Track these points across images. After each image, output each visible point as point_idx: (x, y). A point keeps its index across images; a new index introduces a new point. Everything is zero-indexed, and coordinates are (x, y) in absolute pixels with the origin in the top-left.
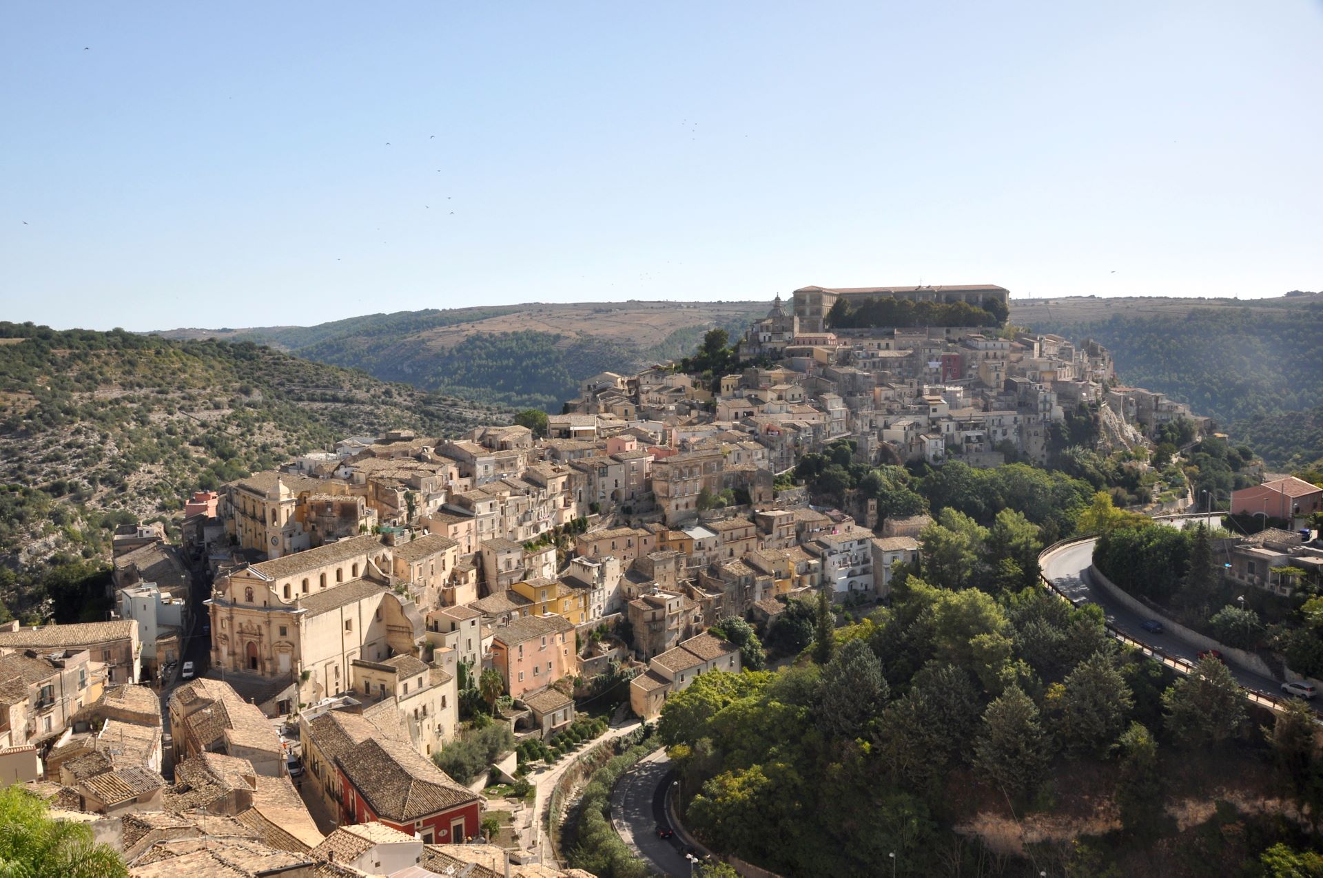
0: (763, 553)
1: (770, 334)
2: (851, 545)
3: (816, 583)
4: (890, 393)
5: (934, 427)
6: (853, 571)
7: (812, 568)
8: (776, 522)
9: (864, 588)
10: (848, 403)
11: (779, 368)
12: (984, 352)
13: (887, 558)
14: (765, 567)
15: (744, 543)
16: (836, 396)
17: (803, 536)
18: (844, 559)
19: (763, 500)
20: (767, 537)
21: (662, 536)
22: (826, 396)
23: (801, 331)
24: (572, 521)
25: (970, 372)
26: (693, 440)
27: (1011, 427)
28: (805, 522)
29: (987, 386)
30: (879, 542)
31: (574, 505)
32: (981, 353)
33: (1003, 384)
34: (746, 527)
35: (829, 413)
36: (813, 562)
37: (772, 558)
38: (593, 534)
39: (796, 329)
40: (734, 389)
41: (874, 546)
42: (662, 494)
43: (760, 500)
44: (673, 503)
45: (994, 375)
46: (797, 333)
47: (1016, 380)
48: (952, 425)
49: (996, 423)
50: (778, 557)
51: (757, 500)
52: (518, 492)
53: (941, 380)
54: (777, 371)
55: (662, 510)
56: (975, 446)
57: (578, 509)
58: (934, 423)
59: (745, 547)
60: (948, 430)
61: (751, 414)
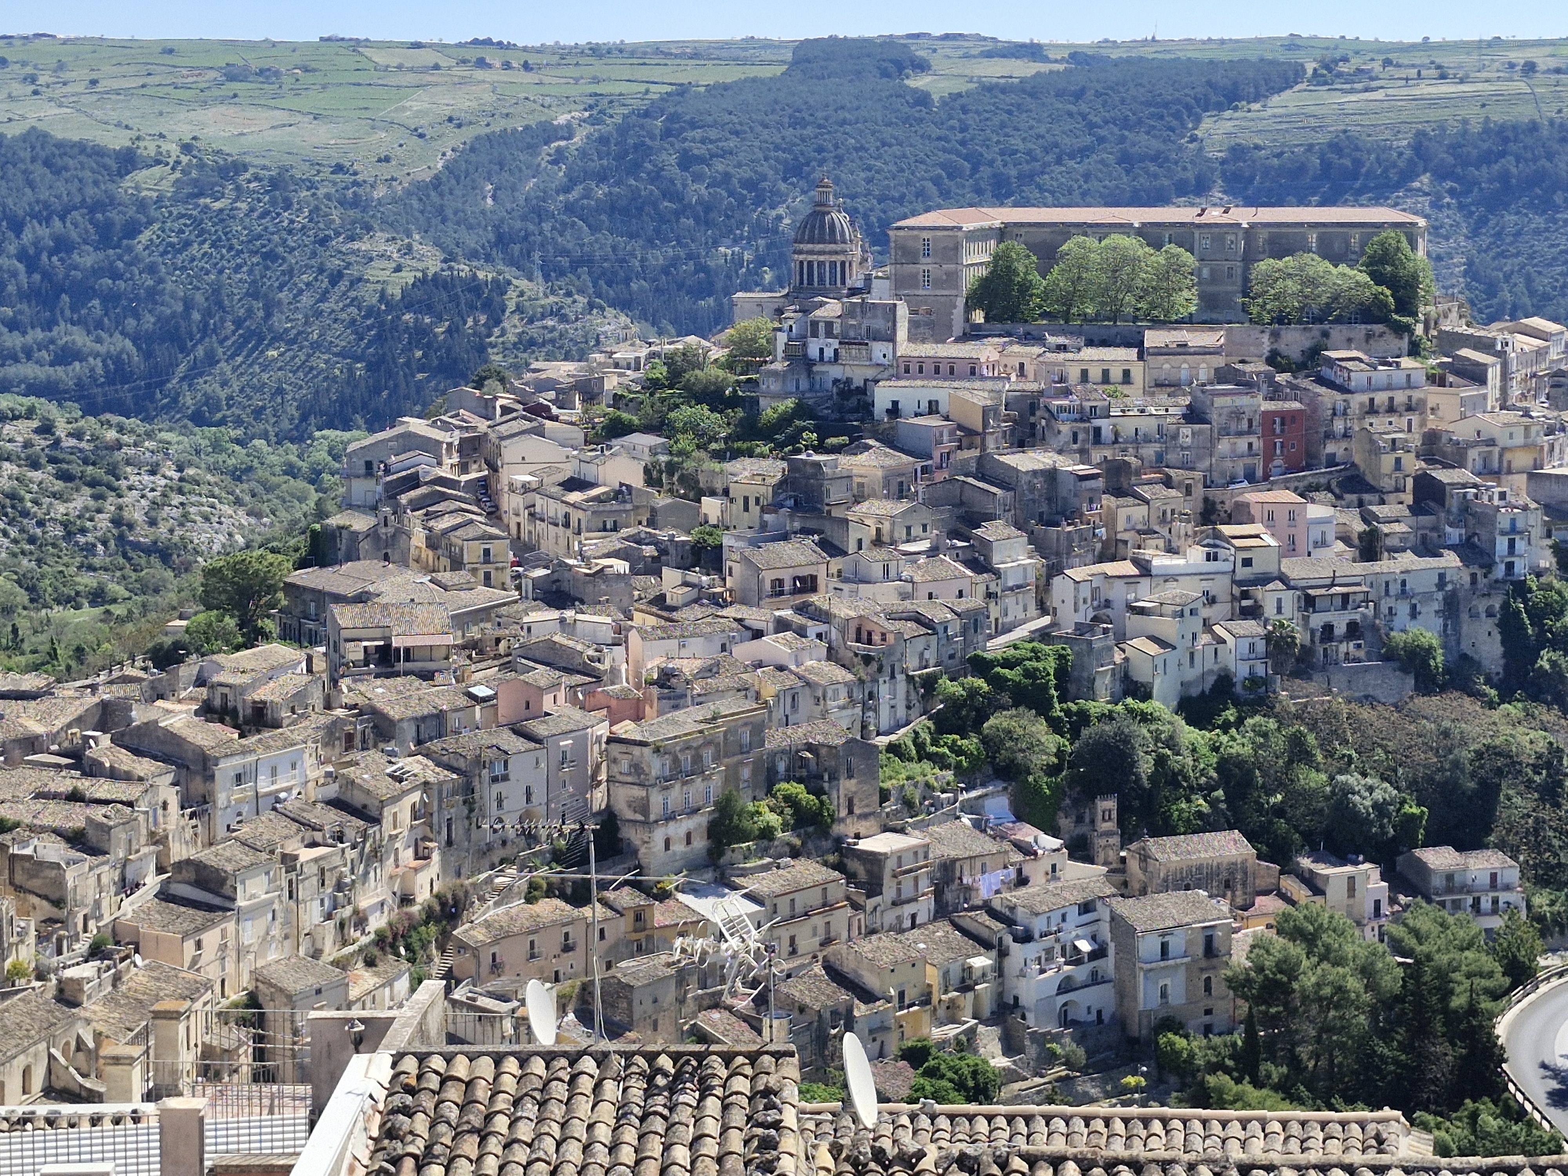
0: (866, 947)
1: (835, 343)
2: (1064, 918)
3: (986, 1010)
4: (1139, 512)
5: (1245, 603)
6: (1068, 979)
7: (976, 975)
8: (890, 865)
9: (1093, 1017)
10: (1039, 546)
11: (868, 448)
12: (1364, 398)
13: (1149, 946)
14: (871, 981)
15: (818, 921)
16: (1015, 532)
17: (949, 896)
18: (1049, 951)
19: (857, 811)
20: (870, 903)
21: (638, 918)
22: (988, 531)
23: (912, 338)
24: (438, 896)
25: (1331, 448)
26: (688, 666)
27: (1428, 597)
28: (954, 861)
29: (1372, 489)
30: (1125, 908)
31: (436, 856)
32: (1358, 400)
33: (1410, 482)
34: (824, 887)
35: (997, 573)
36: (981, 961)
37: (886, 959)
38: (488, 925)
39: (902, 333)
40: (763, 510)
41: (1115, 919)
42: (629, 815)
43: (851, 812)
44: (659, 835)
45: (1387, 461)
46: (905, 347)
47: (1442, 475)
48: (1289, 598)
49: (1394, 589)
50: (900, 956)
51: (843, 813)
52: (318, 836)
53: (1259, 473)
54: (863, 458)
55: (635, 852)
56: (1343, 648)
57: (444, 863)
58: (1245, 595)
59: (821, 930)
60: (1279, 611)
61: (809, 584)
